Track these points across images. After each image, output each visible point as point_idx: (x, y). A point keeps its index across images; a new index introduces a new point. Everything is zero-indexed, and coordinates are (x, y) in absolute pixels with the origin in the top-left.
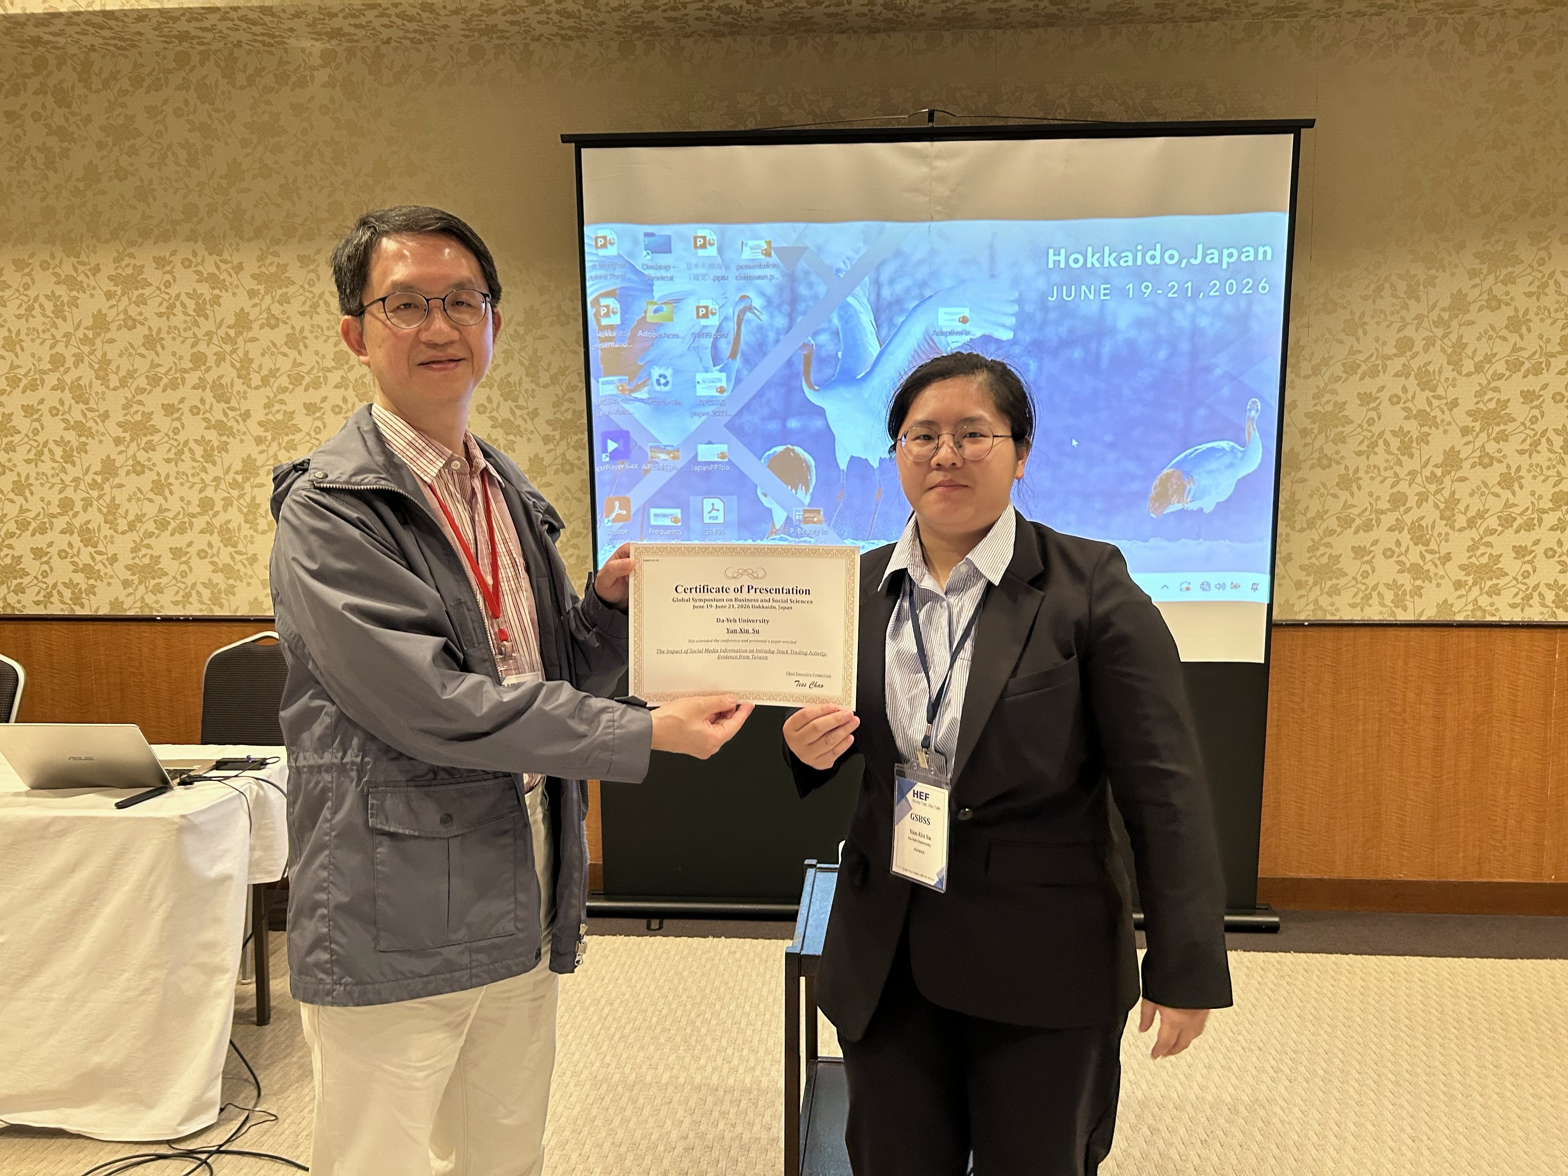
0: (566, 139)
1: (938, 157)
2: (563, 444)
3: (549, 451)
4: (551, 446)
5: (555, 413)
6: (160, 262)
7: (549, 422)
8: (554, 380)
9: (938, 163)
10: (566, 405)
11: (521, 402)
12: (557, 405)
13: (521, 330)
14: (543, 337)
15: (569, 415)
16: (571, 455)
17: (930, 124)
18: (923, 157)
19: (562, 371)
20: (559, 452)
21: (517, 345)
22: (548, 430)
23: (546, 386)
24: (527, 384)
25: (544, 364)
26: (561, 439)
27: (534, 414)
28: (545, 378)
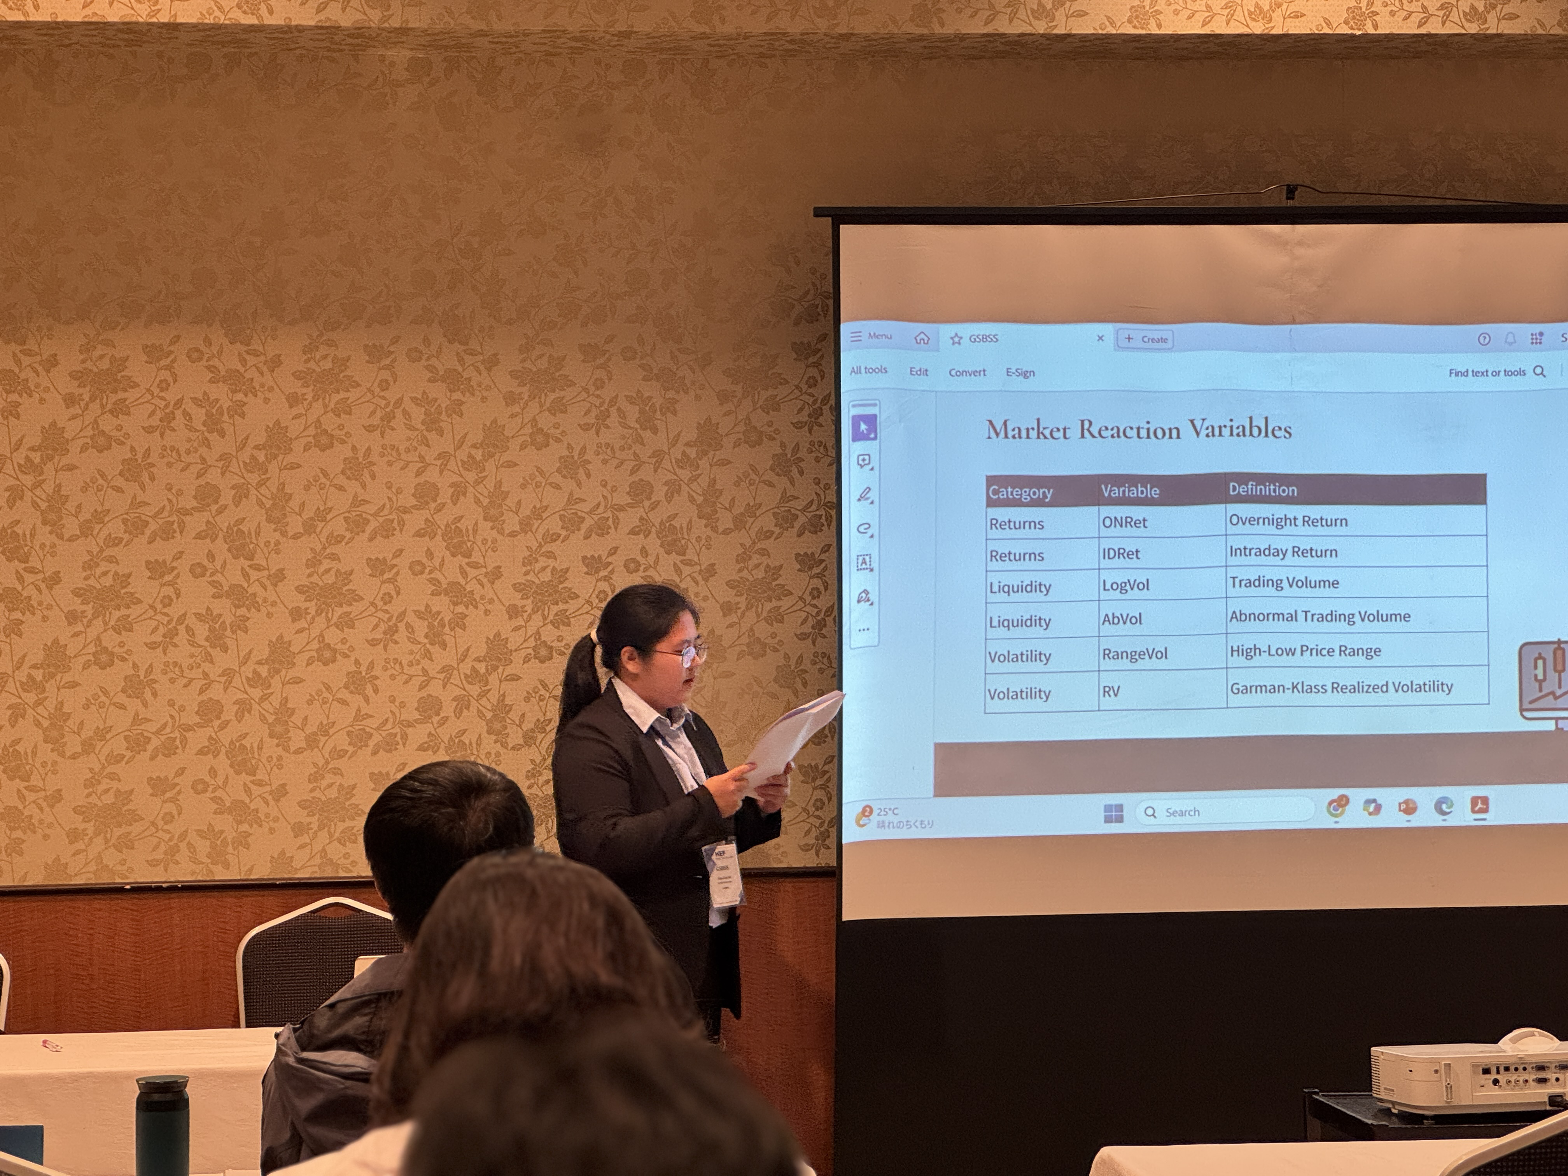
0: (819, 212)
1: (1300, 243)
2: (751, 615)
3: (731, 626)
4: (734, 618)
5: (740, 570)
6: (153, 353)
7: (730, 584)
8: (739, 523)
9: (1300, 251)
10: (756, 559)
11: (691, 555)
12: (742, 558)
13: (692, 452)
14: (725, 463)
15: (760, 574)
16: (763, 630)
17: (1290, 203)
18: (1282, 243)
19: (751, 511)
20: (745, 627)
21: (685, 474)
22: (729, 595)
23: (726, 532)
24: (700, 529)
25: (725, 500)
26: (749, 607)
27: (710, 572)
28: (725, 520)
